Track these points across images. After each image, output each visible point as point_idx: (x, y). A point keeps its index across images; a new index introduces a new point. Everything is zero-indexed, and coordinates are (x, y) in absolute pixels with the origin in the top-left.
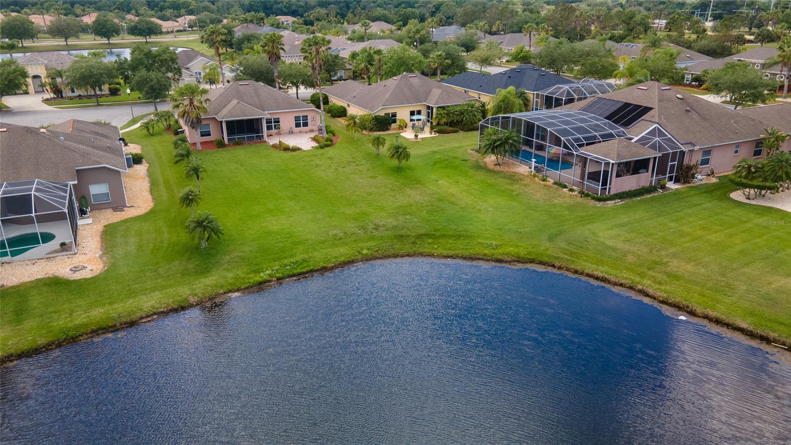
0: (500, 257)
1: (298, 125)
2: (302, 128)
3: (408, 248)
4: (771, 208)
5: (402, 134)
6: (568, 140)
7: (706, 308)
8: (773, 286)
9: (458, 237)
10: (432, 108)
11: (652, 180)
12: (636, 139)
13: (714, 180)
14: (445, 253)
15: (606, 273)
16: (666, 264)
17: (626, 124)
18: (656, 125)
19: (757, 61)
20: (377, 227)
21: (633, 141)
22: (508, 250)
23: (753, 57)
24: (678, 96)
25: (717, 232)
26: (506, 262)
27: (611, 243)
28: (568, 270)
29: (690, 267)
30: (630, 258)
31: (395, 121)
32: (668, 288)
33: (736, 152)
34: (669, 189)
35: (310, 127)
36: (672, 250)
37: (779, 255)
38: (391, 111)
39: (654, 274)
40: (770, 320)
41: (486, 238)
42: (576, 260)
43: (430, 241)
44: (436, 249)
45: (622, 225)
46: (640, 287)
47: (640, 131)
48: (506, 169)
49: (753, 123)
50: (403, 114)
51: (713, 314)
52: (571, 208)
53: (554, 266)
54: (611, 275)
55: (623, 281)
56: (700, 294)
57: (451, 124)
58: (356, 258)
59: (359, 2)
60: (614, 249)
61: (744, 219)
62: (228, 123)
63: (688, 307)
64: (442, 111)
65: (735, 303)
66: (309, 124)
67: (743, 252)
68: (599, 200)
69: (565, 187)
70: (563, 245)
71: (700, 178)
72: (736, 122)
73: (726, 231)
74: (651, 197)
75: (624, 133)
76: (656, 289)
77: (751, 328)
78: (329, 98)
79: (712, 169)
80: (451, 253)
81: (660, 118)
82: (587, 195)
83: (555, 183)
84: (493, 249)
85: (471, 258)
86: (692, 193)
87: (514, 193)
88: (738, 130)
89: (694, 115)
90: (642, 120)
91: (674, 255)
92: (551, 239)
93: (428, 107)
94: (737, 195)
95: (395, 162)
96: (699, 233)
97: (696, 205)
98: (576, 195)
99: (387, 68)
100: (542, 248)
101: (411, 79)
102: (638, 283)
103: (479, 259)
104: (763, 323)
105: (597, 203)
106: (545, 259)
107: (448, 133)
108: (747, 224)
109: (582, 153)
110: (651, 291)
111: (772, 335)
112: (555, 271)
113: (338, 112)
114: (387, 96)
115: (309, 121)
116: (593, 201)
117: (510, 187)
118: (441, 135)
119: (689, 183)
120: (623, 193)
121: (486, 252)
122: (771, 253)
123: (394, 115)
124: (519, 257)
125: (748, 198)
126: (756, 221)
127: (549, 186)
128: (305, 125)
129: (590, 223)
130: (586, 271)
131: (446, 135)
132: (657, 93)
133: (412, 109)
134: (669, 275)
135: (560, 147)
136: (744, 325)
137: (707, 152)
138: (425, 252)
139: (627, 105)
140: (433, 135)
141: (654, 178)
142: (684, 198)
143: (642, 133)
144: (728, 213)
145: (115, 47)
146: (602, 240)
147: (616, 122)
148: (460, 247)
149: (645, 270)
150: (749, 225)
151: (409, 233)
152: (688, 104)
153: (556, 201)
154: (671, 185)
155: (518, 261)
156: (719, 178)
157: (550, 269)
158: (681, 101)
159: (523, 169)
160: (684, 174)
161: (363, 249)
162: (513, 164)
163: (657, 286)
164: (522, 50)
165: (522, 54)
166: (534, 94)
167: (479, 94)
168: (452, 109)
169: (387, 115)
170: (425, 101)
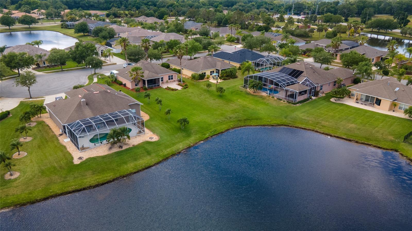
0: (273, 125)
1: (169, 79)
2: (171, 80)
3: (243, 124)
4: (343, 104)
5: (209, 81)
6: (281, 84)
7: (334, 134)
8: (349, 127)
9: (257, 119)
10: (219, 70)
11: (307, 97)
12: (301, 83)
13: (324, 95)
14: (255, 124)
15: (305, 127)
16: (321, 123)
17: (296, 77)
18: (306, 78)
19: (323, 45)
20: (230, 118)
21: (300, 83)
22: (274, 122)
23: (321, 44)
24: (310, 67)
25: (331, 112)
26: (275, 126)
27: (303, 118)
28: (293, 127)
29: (327, 123)
30: (310, 122)
31: (205, 76)
32: (323, 129)
33: (329, 85)
34: (313, 99)
35: (174, 79)
36: (321, 119)
37: (348, 118)
38: (204, 72)
39: (318, 126)
40: (350, 135)
41: (266, 119)
42: (295, 124)
43: (249, 121)
44: (252, 123)
45: (304, 112)
46: (316, 130)
47: (301, 80)
48: (258, 94)
49: (333, 75)
50: (208, 73)
51: (336, 135)
52: (287, 107)
53: (289, 126)
54: (306, 127)
55: (310, 129)
56: (332, 131)
57: (227, 76)
58: (229, 128)
59: (127, 1)
60: (305, 119)
61: (337, 108)
62: (148, 80)
63: (330, 134)
64: (223, 72)
65: (341, 132)
67: (339, 118)
68: (294, 104)
69: (282, 100)
70: (290, 119)
71: (321, 95)
72: (328, 75)
73: (333, 112)
74: (309, 102)
75: (296, 80)
76: (320, 130)
77: (346, 138)
78: (170, 65)
79: (323, 91)
80: (257, 124)
81: (307, 75)
82: (290, 103)
83: (277, 99)
84: (270, 122)
85: (264, 126)
86: (320, 100)
87: (266, 103)
88: (329, 78)
89: (316, 74)
90: (301, 76)
91: (322, 120)
92: (286, 118)
93: (217, 70)
94: (332, 100)
95: (219, 93)
96: (326, 113)
97: (322, 104)
98: (286, 103)
100: (284, 121)
102: (315, 129)
103: (266, 126)
104: (349, 136)
105: (294, 105)
106: (286, 124)
107: (227, 80)
108: (338, 109)
109: (286, 89)
110: (319, 131)
111: (352, 139)
112: (290, 127)
114: (201, 65)
115: (173, 77)
116: (292, 105)
117: (263, 101)
118: (225, 81)
119: (318, 96)
120: (300, 101)
121: (268, 123)
122: (346, 117)
123: (205, 73)
124: (278, 124)
125: (336, 101)
126: (340, 108)
127: (276, 100)
128: (172, 79)
129: (294, 112)
130: (299, 127)
131: (226, 80)
132: (304, 66)
133: (211, 71)
134: (322, 126)
135: (273, 85)
136: (344, 137)
137: (321, 86)
138: (249, 125)
139: (295, 70)
140: (222, 81)
141: (308, 96)
142: (318, 102)
143: (302, 80)
144: (332, 106)
145: (13, 31)
146: (300, 117)
147: (293, 76)
148: (259, 122)
149: (315, 125)
150: (338, 110)
151: (241, 119)
152: (314, 70)
153: (281, 105)
154: (313, 98)
155: (278, 125)
156: (325, 94)
157: (288, 127)
158: (311, 69)
159: (264, 94)
160: (316, 94)
161: (230, 125)
162: (260, 92)
163: (320, 129)
164: (231, 37)
165: (232, 39)
166: (252, 62)
167: (229, 62)
168: (227, 70)
169: (203, 73)
170: (215, 67)
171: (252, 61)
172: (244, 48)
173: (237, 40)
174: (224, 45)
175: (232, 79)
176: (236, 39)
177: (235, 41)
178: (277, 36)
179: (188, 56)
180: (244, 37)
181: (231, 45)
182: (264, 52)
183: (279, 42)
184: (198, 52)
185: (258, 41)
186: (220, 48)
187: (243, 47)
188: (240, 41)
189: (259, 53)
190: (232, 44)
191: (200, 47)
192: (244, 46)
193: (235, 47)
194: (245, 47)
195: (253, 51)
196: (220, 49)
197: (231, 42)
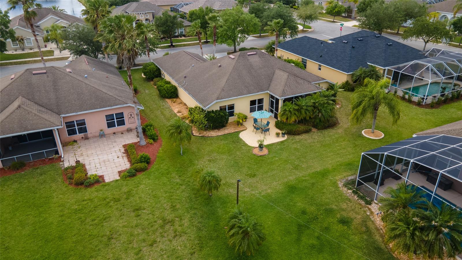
1: (110, 125)
2: (117, 128)
10: (277, 100)
31: (232, 114)
35: (127, 125)
38: (226, 103)
50: (242, 106)
57: (302, 121)
64: (290, 106)
66: (126, 121)
93: (272, 97)
99: (223, 31)
101: (250, 58)
107: (299, 134)
113: (167, 93)
114: (223, 82)
115: (126, 118)
123: (231, 107)
128: (121, 123)
131: (298, 137)
133: (252, 99)
140: (281, 139)
164: (336, 6)
165: (336, 10)
166: (385, 70)
167: (320, 66)
168: (303, 102)
169: (222, 109)
170: (268, 90)
171: (387, 68)
172: (363, 28)
173: (348, 12)
174: (318, 20)
175: (319, 129)
176: (346, 9)
177: (343, 15)
178: (434, 3)
179: (225, 45)
180: (364, 4)
181: (334, 22)
182: (414, 38)
183: (443, 15)
184: (260, 36)
185: (398, 12)
186: (310, 28)
187: (359, 27)
188: (353, 15)
189: (401, 41)
190: (337, 19)
191: (255, 24)
192: (363, 23)
193: (342, 25)
194: (363, 25)
195: (383, 34)
196: (310, 30)
197: (335, 16)
